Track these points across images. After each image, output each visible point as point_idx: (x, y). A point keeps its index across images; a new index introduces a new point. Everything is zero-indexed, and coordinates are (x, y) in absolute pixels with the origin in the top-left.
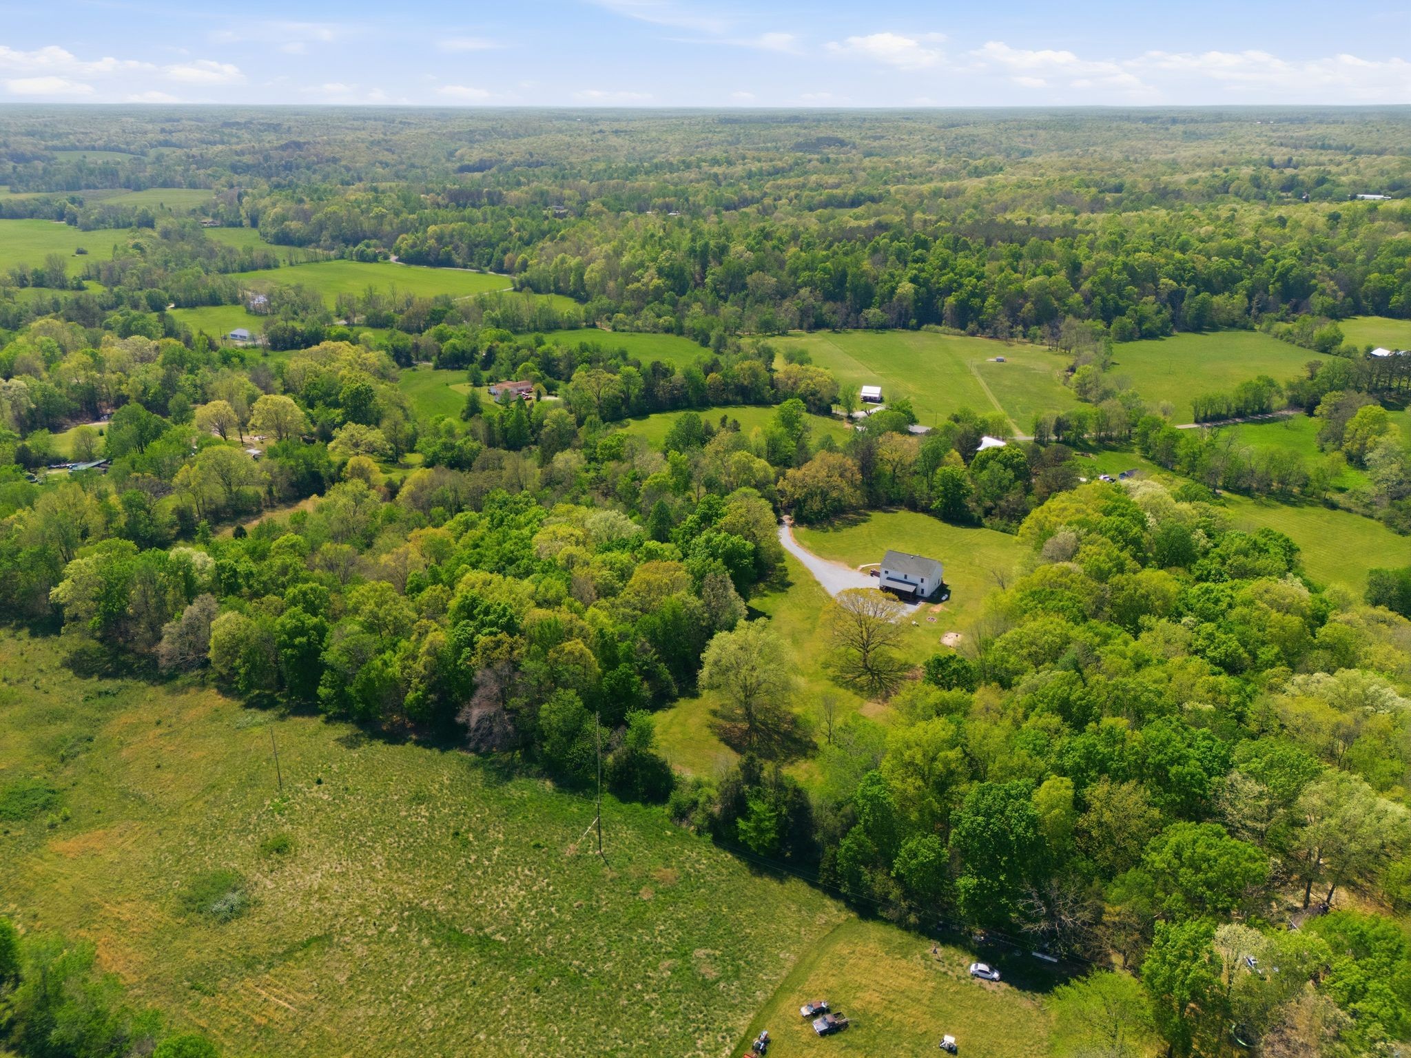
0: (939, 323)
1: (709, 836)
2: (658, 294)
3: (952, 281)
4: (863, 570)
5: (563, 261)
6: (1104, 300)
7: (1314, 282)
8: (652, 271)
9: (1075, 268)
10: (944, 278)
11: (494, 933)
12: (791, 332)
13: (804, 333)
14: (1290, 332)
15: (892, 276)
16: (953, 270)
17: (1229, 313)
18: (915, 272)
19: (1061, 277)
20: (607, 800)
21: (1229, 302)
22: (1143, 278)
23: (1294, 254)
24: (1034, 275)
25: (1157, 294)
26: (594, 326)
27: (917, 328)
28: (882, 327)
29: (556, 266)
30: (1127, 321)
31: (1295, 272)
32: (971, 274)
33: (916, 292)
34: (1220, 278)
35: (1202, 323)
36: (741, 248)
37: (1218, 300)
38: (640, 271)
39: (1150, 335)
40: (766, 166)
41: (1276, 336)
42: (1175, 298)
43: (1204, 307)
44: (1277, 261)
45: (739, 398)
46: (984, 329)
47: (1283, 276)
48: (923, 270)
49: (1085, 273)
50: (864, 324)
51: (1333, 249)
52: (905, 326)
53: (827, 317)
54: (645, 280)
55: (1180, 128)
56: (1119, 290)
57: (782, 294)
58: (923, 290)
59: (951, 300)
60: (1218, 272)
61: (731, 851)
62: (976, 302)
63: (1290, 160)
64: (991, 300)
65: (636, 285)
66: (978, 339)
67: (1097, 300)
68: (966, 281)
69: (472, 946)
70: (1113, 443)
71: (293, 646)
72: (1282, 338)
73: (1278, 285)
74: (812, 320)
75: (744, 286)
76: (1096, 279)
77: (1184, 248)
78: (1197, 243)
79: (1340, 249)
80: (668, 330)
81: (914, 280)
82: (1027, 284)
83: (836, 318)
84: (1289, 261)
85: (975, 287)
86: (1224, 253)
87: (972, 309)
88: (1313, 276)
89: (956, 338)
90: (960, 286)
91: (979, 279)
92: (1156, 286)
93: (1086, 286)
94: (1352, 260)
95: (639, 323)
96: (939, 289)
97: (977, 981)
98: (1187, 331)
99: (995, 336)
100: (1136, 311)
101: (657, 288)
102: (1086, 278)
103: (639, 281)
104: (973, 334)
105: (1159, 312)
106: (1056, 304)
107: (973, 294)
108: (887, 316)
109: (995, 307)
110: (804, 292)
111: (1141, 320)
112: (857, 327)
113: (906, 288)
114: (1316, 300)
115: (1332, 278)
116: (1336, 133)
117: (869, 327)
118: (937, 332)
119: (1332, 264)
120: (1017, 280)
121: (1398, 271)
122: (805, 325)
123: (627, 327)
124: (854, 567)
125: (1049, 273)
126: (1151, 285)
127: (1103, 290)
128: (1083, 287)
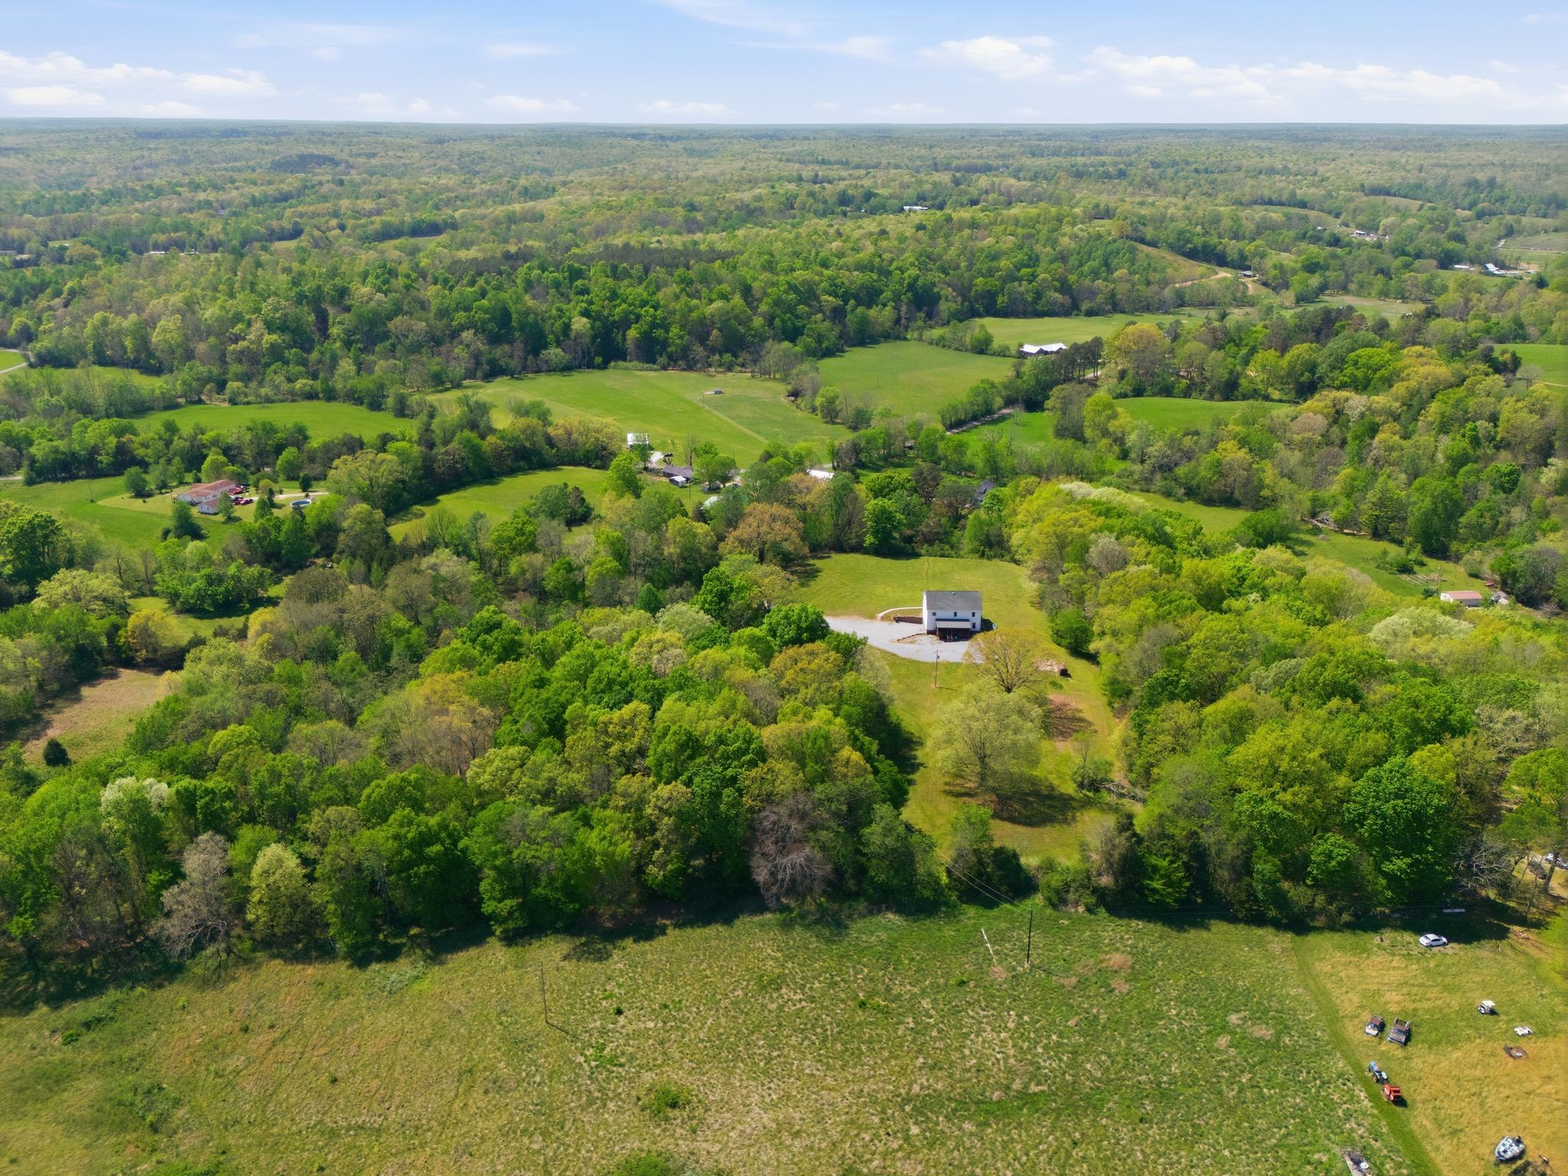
0: (625, 360)
1: (1102, 912)
2: (276, 354)
3: (627, 313)
4: (883, 618)
5: (105, 322)
6: (783, 321)
7: (936, 290)
8: (258, 325)
9: (747, 291)
11: (1026, 1086)
12: (466, 382)
13: (479, 382)
14: (942, 338)
15: (560, 310)
16: (624, 301)
17: (884, 325)
18: (584, 305)
19: (737, 300)
20: (971, 912)
21: (881, 315)
22: (808, 294)
23: (912, 264)
24: (712, 301)
25: (823, 312)
26: (200, 402)
27: (604, 366)
28: (567, 369)
29: (95, 328)
30: (806, 340)
31: (920, 282)
32: (644, 304)
33: (592, 328)
34: (866, 292)
35: (865, 337)
36: (366, 290)
37: (873, 312)
38: (240, 326)
39: (829, 353)
40: (271, 190)
41: (931, 343)
42: (838, 314)
43: (864, 321)
44: (903, 273)
45: (522, 463)
46: (675, 361)
47: (911, 287)
48: (591, 303)
49: (757, 295)
50: (545, 367)
51: (940, 257)
52: (590, 366)
53: (502, 363)
54: (252, 337)
55: (678, 146)
56: (791, 309)
57: (435, 341)
58: (598, 324)
59: (632, 333)
60: (862, 286)
61: (1139, 918)
62: (659, 333)
63: (817, 176)
64: (675, 330)
65: (242, 344)
66: (670, 372)
67: (777, 322)
68: (642, 311)
69: (1021, 1109)
70: (896, 460)
71: (429, 860)
72: (937, 344)
73: (909, 294)
74: (487, 367)
75: (386, 336)
76: (769, 300)
77: (825, 264)
78: (836, 260)
79: (945, 257)
80: (311, 396)
81: (585, 313)
82: (708, 310)
83: (514, 363)
84: (913, 272)
85: (654, 317)
86: (860, 267)
87: (656, 341)
88: (934, 284)
89: (652, 374)
90: (638, 318)
91: (656, 307)
92: (820, 303)
93: (763, 308)
94: (957, 267)
95: (263, 391)
96: (614, 322)
97: (1435, 950)
98: (854, 346)
99: (690, 368)
100: (812, 330)
101: (273, 346)
102: (760, 300)
103: (244, 339)
104: (665, 368)
105: (830, 329)
106: (742, 329)
107: (653, 325)
108: (568, 357)
109: (681, 337)
110: (467, 335)
111: (820, 338)
112: (538, 371)
113: (580, 324)
114: (944, 307)
115: (949, 285)
116: (821, 148)
117: (552, 369)
118: (626, 369)
119: (945, 271)
120: (697, 307)
121: (998, 274)
122: (479, 374)
123: (251, 398)
124: (872, 617)
125: (724, 297)
126: (815, 302)
127: (778, 311)
128: (761, 310)
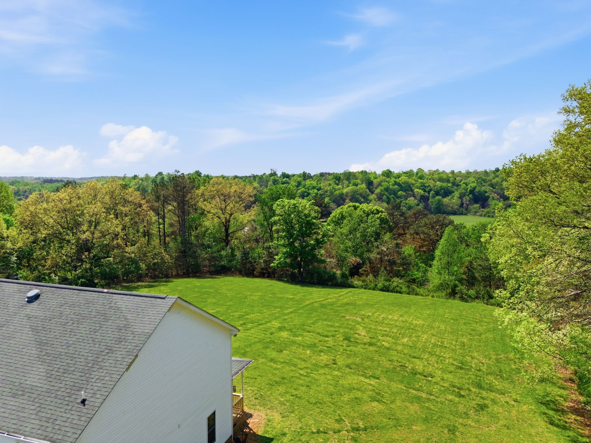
6: (388, 198)
7: (487, 194)
9: (370, 183)
10: (300, 191)
16: (304, 187)
17: (452, 208)
19: (363, 187)
21: (451, 202)
22: (406, 188)
23: (474, 182)
24: (348, 186)
25: (415, 197)
31: (477, 189)
32: (314, 188)
34: (443, 191)
35: (440, 211)
37: (446, 200)
42: (424, 199)
43: (440, 203)
44: (467, 185)
47: (472, 192)
49: (375, 185)
51: (490, 181)
56: (395, 193)
60: (441, 188)
68: (311, 192)
73: (471, 196)
76: (382, 188)
78: (427, 176)
79: (493, 181)
82: (345, 191)
84: (473, 185)
85: (317, 194)
86: (442, 180)
88: (486, 192)
90: (309, 194)
91: (318, 190)
92: (414, 193)
93: (378, 191)
100: (406, 204)
102: (376, 188)
105: (418, 205)
115: (495, 193)
119: (493, 187)
120: (339, 189)
125: (356, 185)
126: (410, 192)
127: (386, 193)
128: (376, 192)
